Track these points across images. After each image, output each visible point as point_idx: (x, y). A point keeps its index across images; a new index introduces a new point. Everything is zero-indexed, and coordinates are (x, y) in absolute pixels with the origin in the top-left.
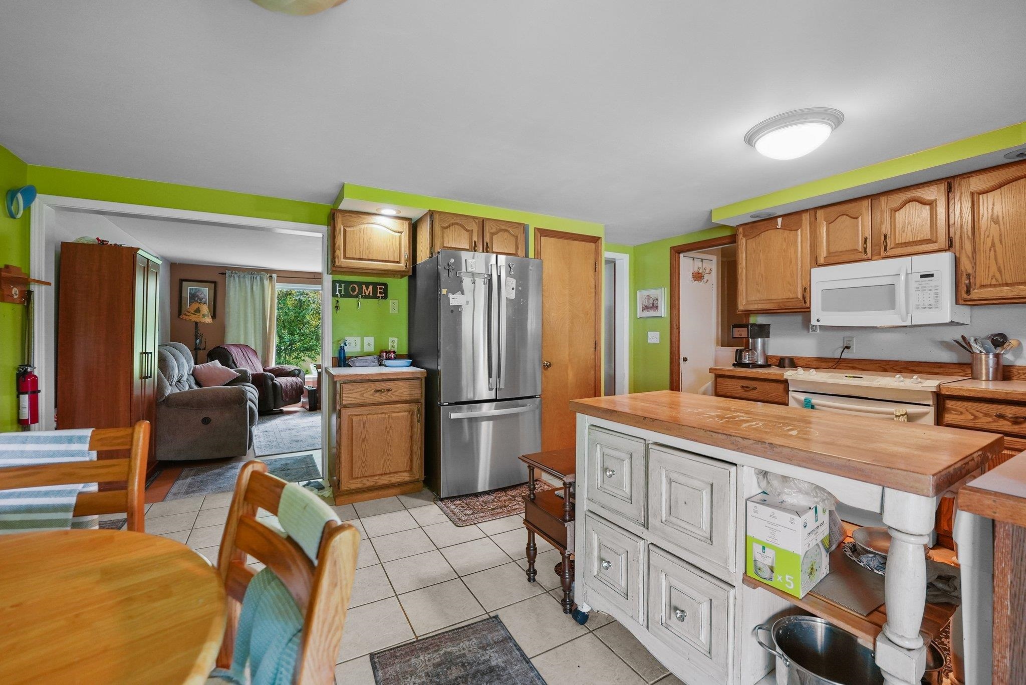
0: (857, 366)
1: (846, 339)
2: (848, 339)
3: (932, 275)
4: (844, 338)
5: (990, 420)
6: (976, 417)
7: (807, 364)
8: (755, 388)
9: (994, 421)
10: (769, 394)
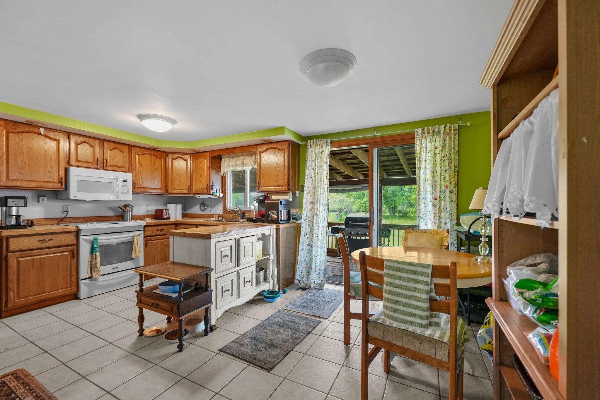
0: (72, 221)
1: (64, 207)
2: (66, 207)
3: (126, 181)
4: (63, 206)
5: (156, 232)
6: (152, 232)
7: (38, 223)
8: (51, 240)
9: (157, 232)
10: (63, 241)
